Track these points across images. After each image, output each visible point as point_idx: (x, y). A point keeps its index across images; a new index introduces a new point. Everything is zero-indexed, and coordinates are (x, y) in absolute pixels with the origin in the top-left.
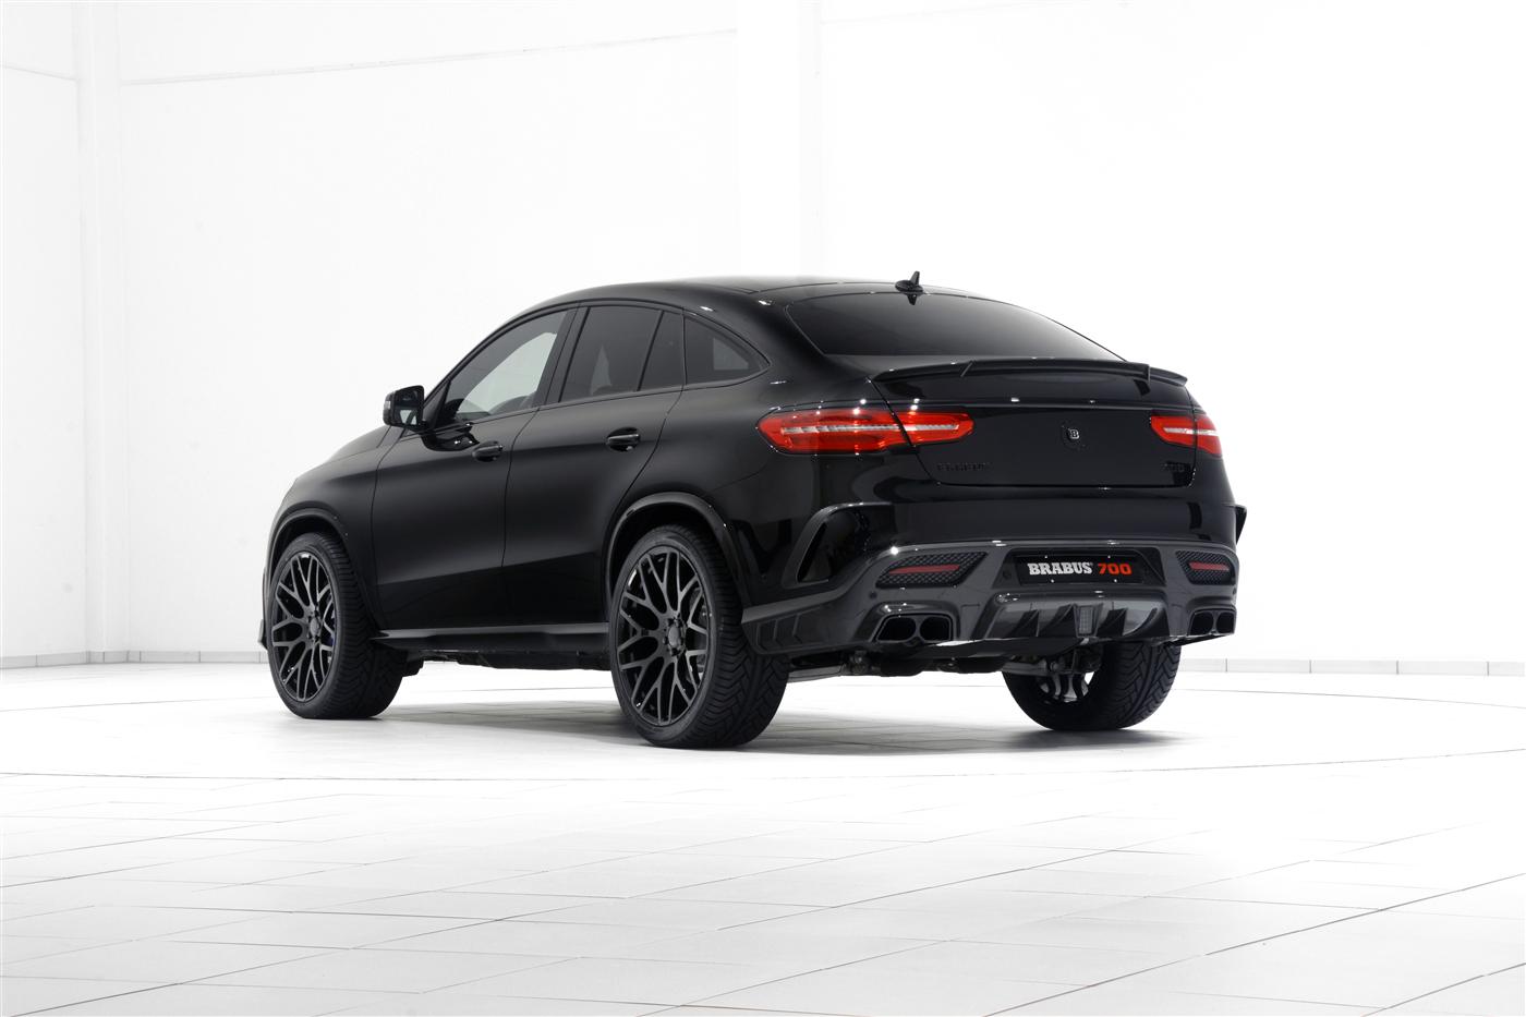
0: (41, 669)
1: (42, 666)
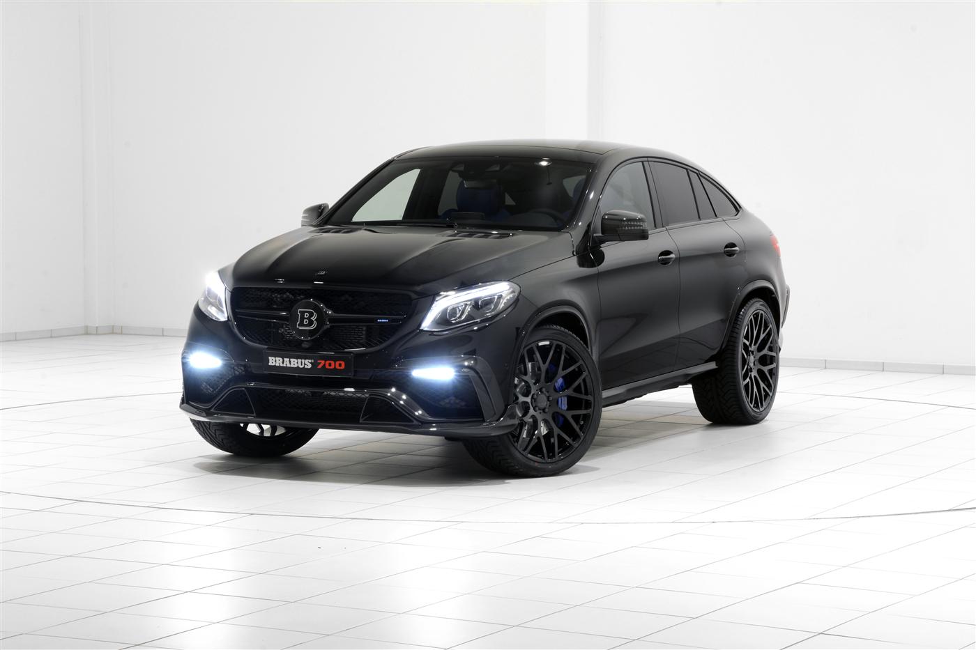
0: (54, 339)
1: (55, 337)
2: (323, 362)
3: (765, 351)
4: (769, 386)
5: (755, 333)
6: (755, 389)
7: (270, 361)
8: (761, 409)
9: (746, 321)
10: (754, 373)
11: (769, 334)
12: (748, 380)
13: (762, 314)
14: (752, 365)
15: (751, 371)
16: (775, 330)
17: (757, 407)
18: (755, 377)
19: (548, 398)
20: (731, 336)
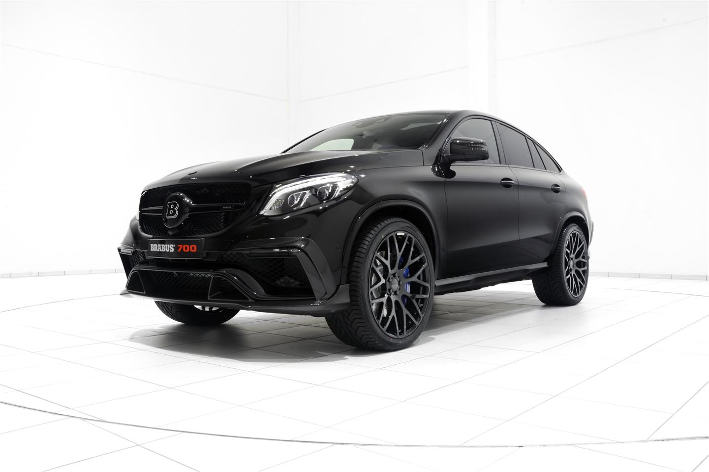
2: (181, 246)
3: (580, 259)
4: (583, 281)
5: (573, 245)
6: (574, 282)
7: (152, 247)
8: (578, 296)
9: (568, 237)
10: (573, 272)
11: (582, 248)
12: (569, 276)
13: (578, 234)
14: (571, 266)
15: (571, 271)
16: (586, 245)
17: (575, 294)
18: (574, 274)
19: (399, 282)
20: (557, 246)
